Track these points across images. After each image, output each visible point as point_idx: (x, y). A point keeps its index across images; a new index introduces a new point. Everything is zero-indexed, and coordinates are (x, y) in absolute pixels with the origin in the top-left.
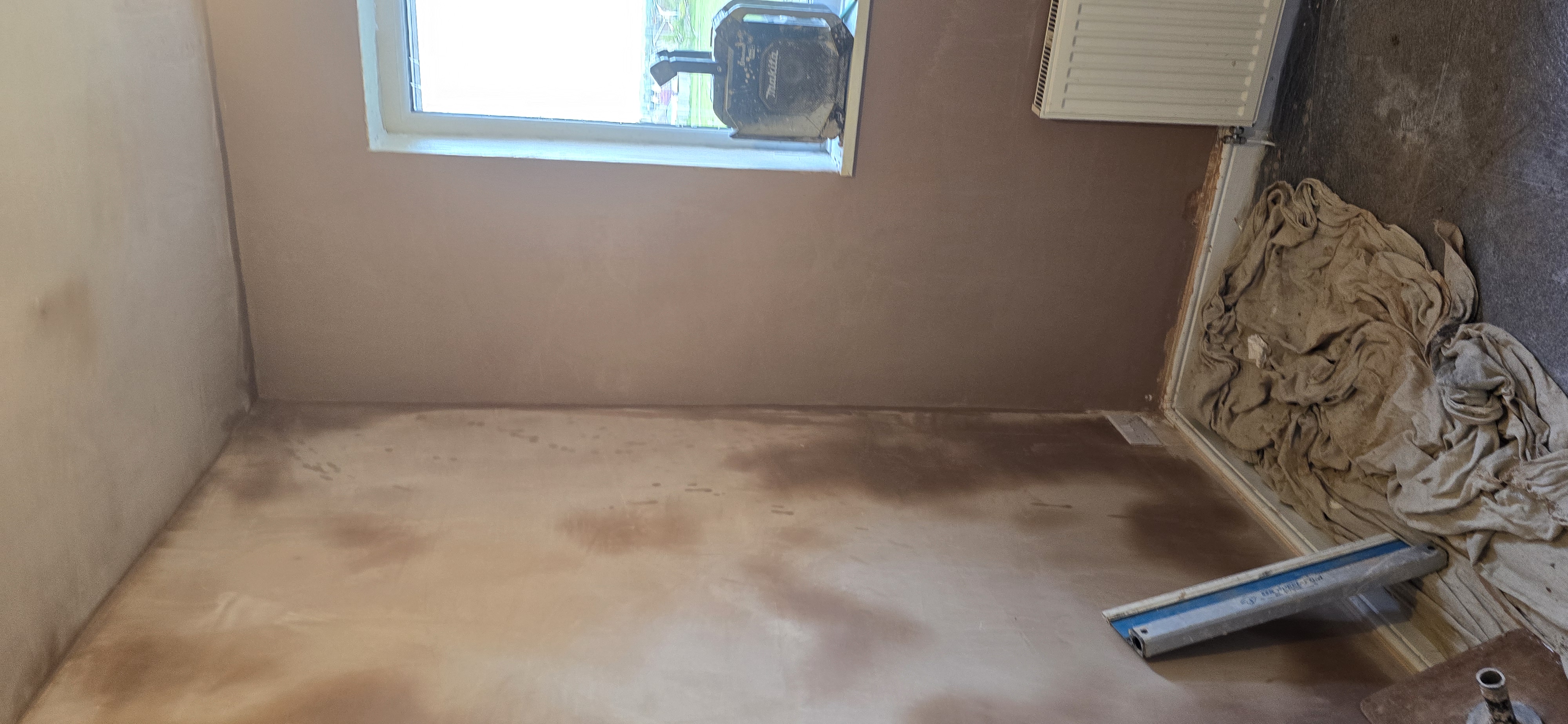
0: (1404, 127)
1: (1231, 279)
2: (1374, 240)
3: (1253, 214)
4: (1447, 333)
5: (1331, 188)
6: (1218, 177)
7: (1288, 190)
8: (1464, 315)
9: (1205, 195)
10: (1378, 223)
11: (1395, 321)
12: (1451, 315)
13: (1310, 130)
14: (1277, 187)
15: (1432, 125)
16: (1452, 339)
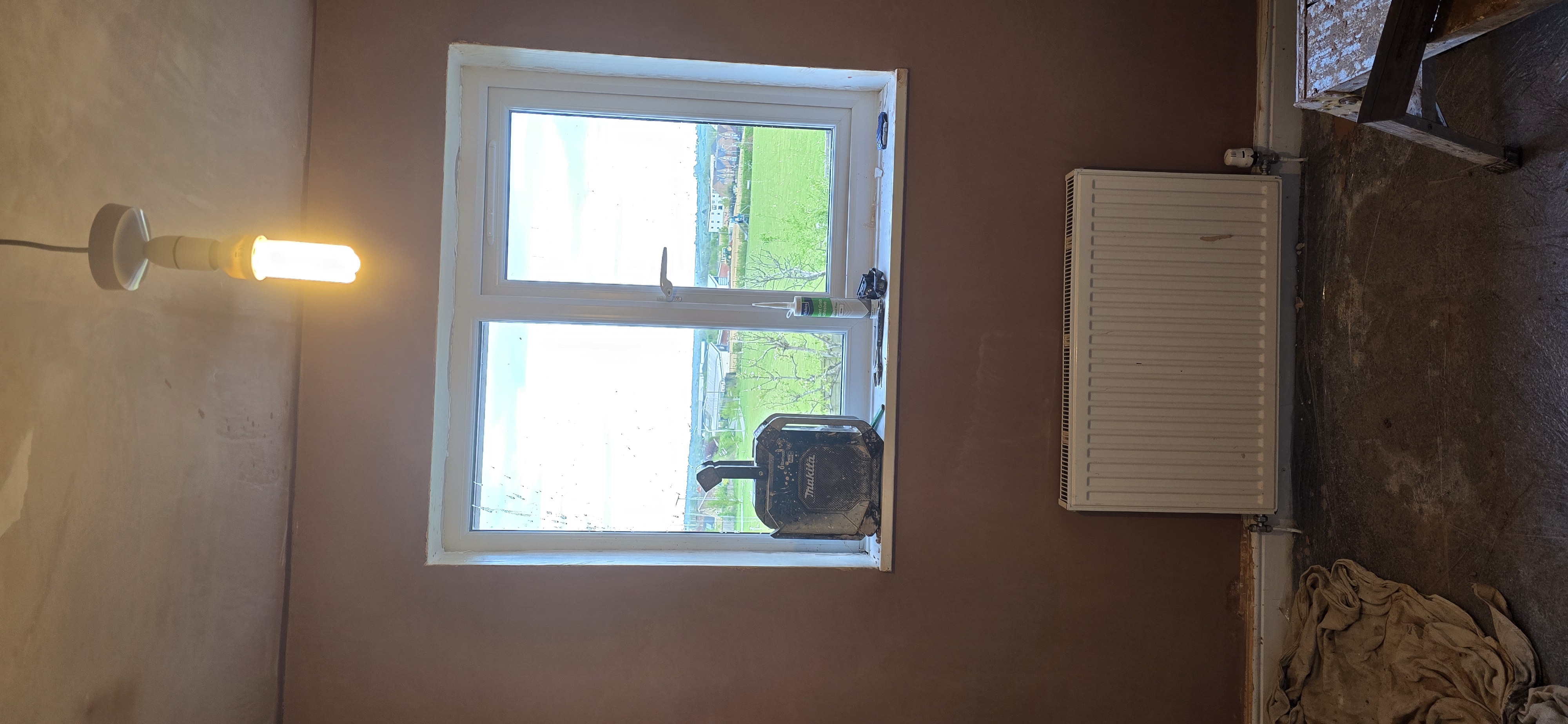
0: (1418, 500)
1: (1289, 671)
2: (1422, 614)
3: (1295, 601)
4: (1519, 698)
5: (1364, 566)
6: (1253, 566)
7: (1324, 574)
8: (1530, 679)
9: (1245, 585)
10: (1419, 595)
11: (1464, 694)
12: (1516, 681)
13: (1331, 514)
14: (1312, 571)
15: (1443, 495)
16: (1525, 705)
